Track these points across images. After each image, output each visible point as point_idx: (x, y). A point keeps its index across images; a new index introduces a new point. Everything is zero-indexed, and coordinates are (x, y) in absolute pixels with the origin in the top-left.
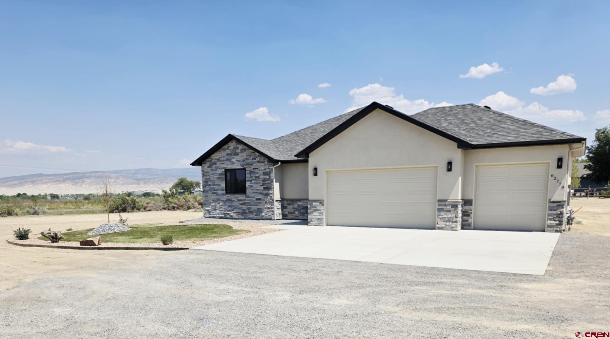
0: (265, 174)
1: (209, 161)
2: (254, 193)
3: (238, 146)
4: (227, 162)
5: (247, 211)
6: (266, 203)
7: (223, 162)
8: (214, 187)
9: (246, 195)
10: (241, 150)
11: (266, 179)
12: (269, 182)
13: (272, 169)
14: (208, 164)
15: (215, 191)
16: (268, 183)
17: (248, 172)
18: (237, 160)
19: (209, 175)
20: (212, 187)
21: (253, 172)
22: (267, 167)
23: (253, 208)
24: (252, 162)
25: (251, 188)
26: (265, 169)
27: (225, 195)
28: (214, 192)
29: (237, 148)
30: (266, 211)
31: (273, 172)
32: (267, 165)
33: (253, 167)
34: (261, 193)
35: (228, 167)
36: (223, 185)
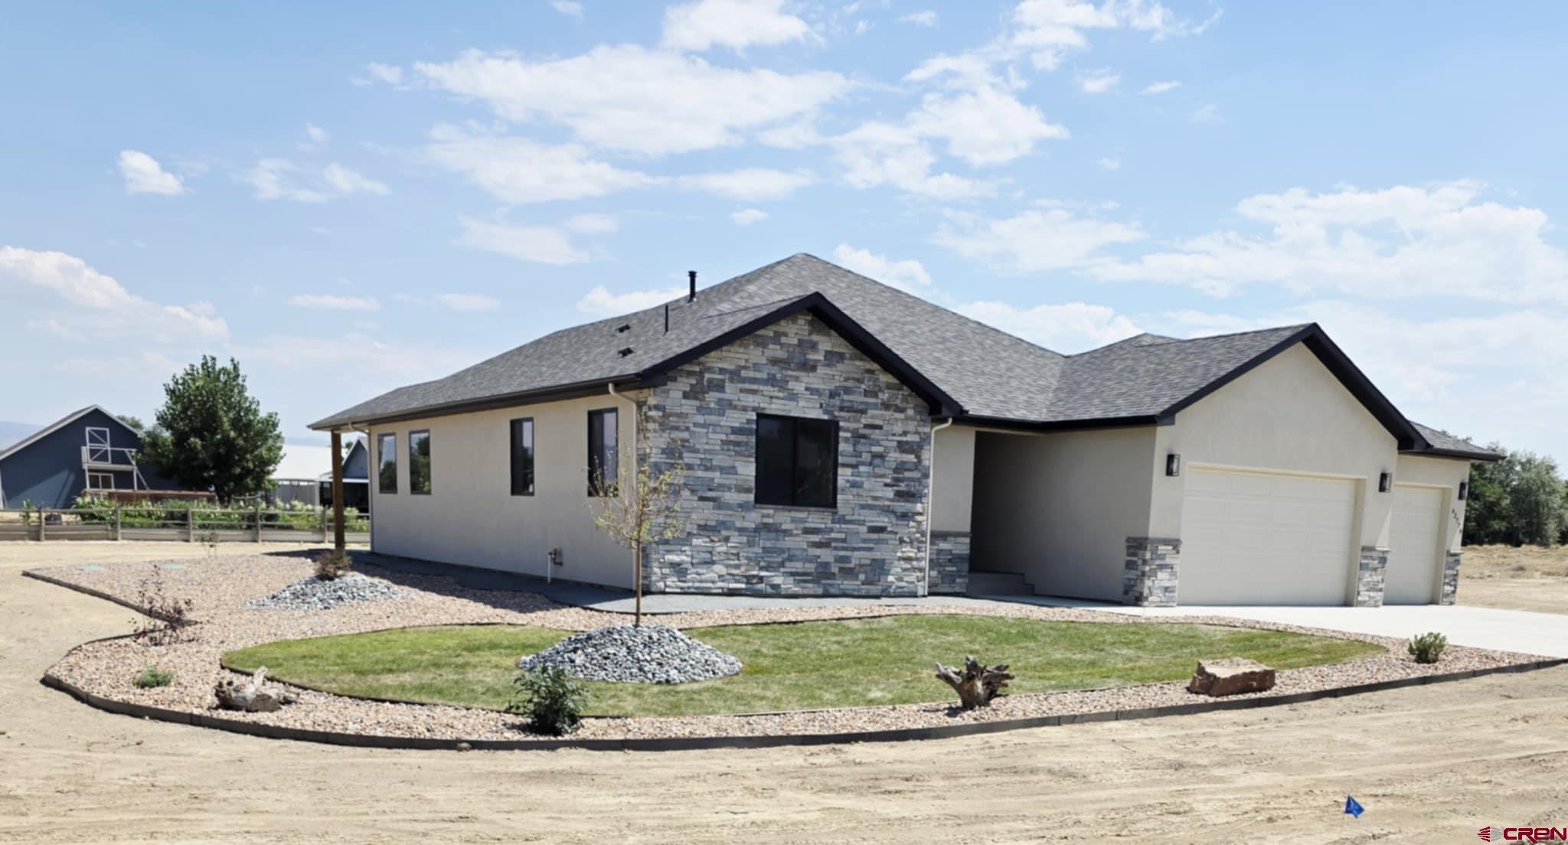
0: (902, 447)
1: (690, 374)
2: (863, 507)
3: (815, 338)
4: (768, 389)
5: (835, 569)
6: (902, 541)
7: (755, 387)
8: (709, 474)
9: (835, 513)
10: (828, 354)
11: (907, 467)
12: (916, 475)
13: (928, 436)
14: (684, 384)
15: (710, 490)
16: (912, 480)
17: (849, 435)
18: (807, 389)
19: (687, 429)
20: (700, 473)
21: (864, 437)
22: (911, 426)
23: (857, 558)
24: (867, 404)
25: (855, 491)
26: (905, 433)
27: (755, 507)
28: (710, 494)
29: (814, 346)
30: (897, 568)
31: (929, 444)
32: (912, 419)
33: (864, 421)
34: (887, 511)
35: (773, 406)
36: (748, 470)
